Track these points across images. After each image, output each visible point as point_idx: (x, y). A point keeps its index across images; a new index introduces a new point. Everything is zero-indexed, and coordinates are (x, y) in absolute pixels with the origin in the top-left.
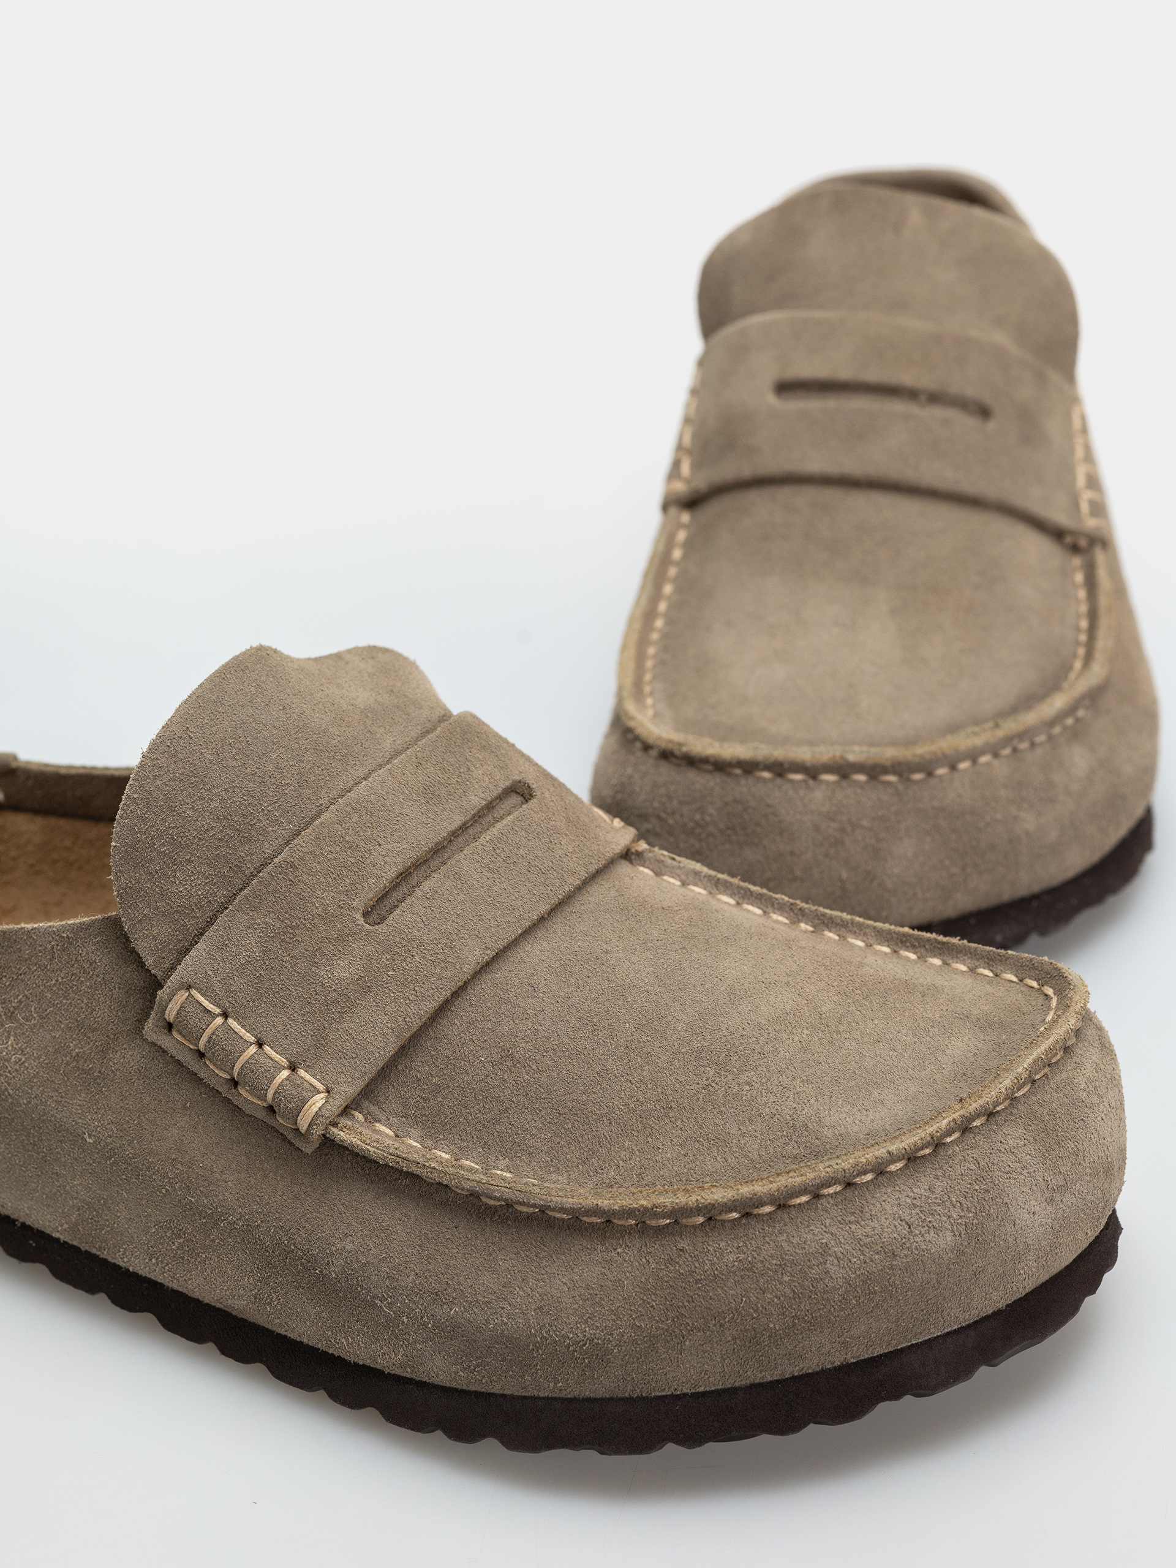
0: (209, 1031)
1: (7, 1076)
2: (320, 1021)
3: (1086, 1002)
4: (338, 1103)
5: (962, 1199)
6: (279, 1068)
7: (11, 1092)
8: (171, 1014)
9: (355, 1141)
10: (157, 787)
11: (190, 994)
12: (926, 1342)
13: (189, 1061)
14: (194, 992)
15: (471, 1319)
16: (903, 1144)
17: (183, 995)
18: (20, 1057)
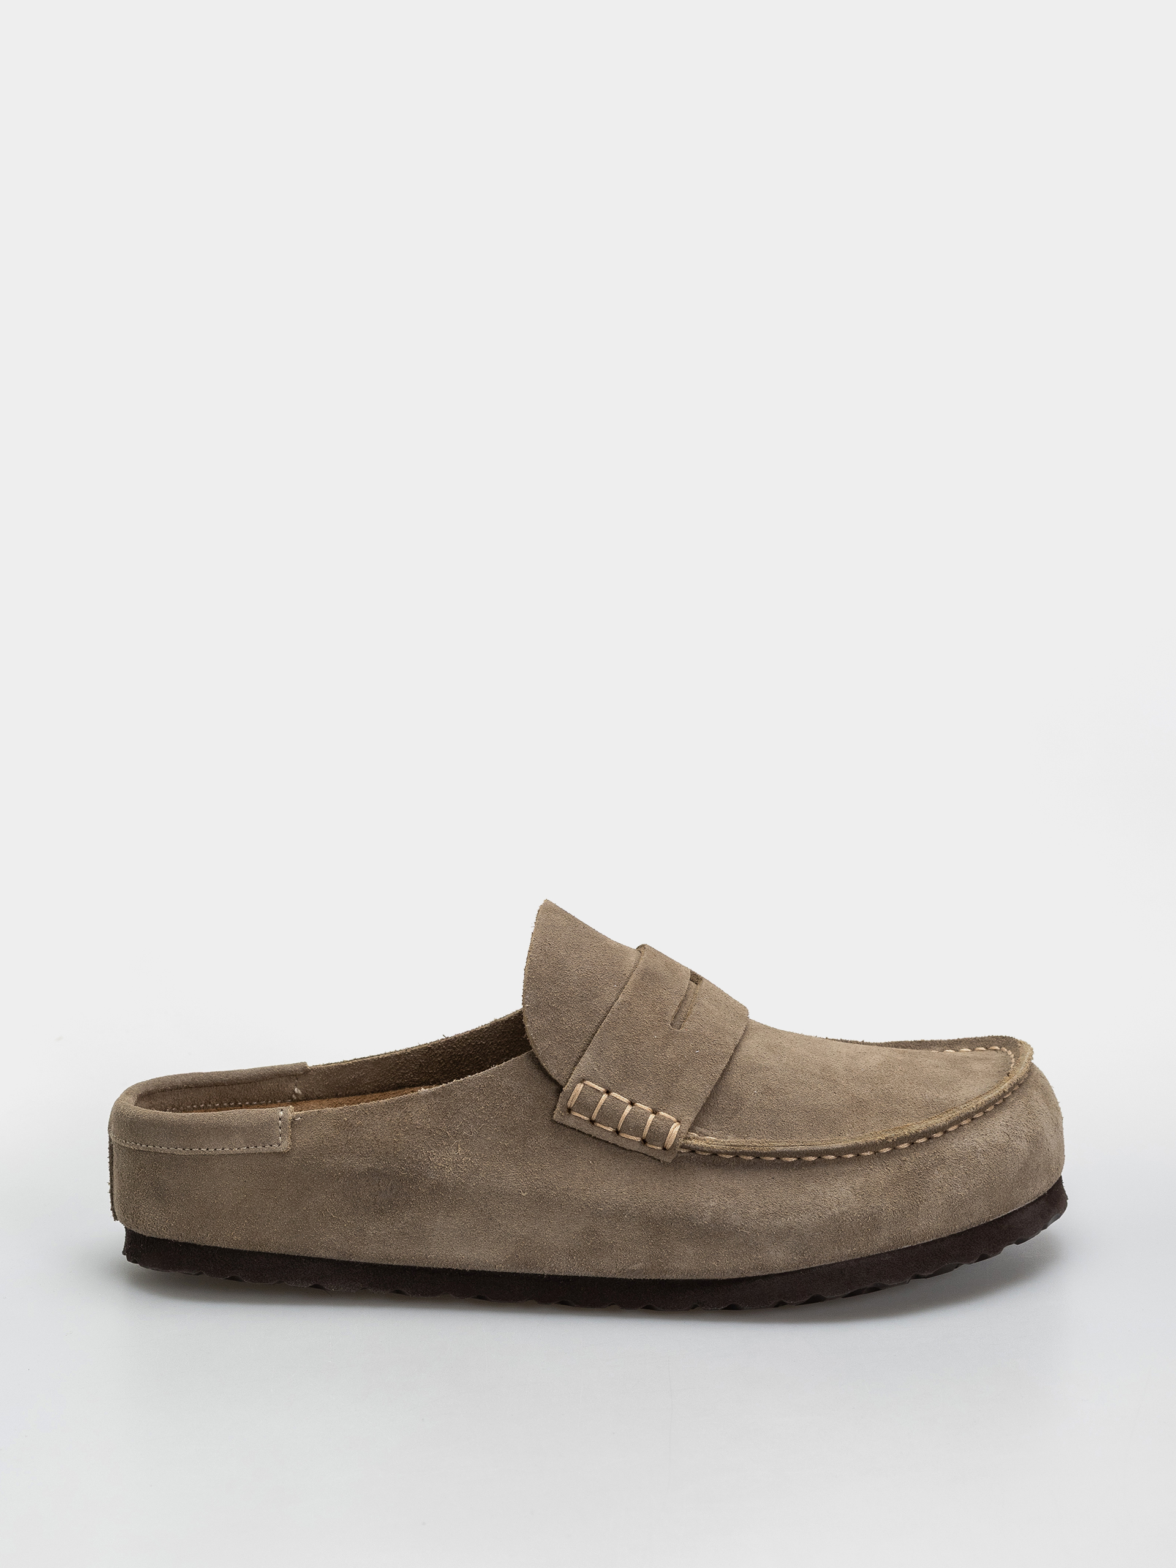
0: (599, 1107)
1: (459, 1173)
2: (665, 1083)
3: (1030, 1059)
4: (687, 1125)
5: (1026, 1123)
6: (648, 1114)
7: (463, 1181)
8: (571, 1103)
9: (703, 1143)
10: (543, 971)
11: (584, 1084)
12: (1020, 1209)
13: (587, 1128)
14: (587, 1082)
15: (800, 1221)
16: (992, 1095)
17: (580, 1087)
18: (467, 1158)
